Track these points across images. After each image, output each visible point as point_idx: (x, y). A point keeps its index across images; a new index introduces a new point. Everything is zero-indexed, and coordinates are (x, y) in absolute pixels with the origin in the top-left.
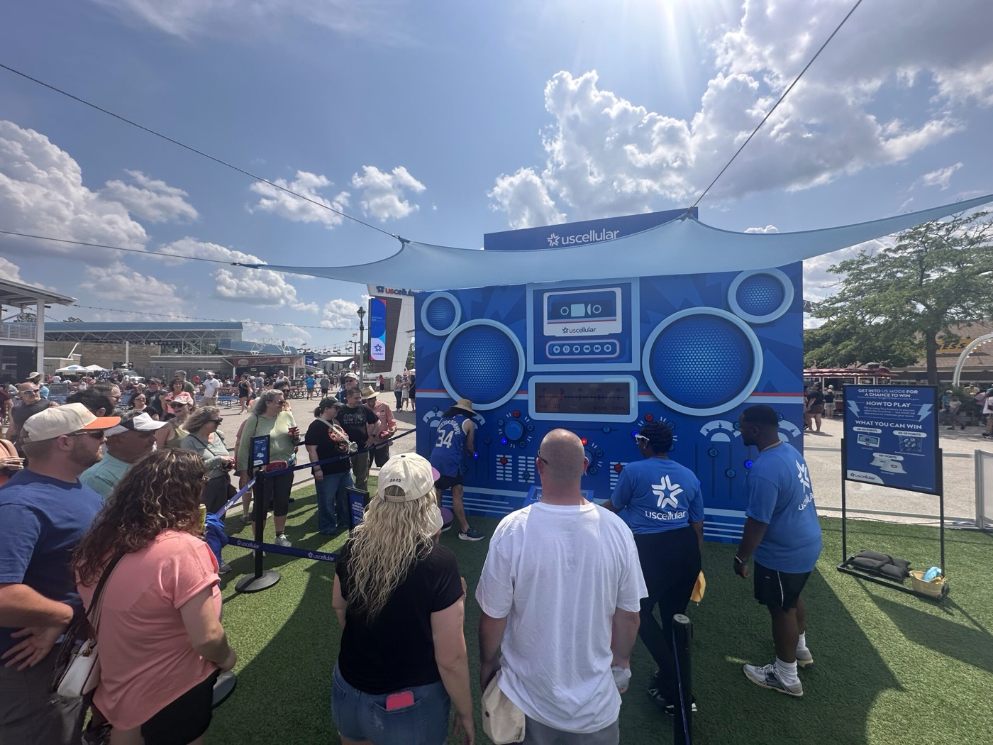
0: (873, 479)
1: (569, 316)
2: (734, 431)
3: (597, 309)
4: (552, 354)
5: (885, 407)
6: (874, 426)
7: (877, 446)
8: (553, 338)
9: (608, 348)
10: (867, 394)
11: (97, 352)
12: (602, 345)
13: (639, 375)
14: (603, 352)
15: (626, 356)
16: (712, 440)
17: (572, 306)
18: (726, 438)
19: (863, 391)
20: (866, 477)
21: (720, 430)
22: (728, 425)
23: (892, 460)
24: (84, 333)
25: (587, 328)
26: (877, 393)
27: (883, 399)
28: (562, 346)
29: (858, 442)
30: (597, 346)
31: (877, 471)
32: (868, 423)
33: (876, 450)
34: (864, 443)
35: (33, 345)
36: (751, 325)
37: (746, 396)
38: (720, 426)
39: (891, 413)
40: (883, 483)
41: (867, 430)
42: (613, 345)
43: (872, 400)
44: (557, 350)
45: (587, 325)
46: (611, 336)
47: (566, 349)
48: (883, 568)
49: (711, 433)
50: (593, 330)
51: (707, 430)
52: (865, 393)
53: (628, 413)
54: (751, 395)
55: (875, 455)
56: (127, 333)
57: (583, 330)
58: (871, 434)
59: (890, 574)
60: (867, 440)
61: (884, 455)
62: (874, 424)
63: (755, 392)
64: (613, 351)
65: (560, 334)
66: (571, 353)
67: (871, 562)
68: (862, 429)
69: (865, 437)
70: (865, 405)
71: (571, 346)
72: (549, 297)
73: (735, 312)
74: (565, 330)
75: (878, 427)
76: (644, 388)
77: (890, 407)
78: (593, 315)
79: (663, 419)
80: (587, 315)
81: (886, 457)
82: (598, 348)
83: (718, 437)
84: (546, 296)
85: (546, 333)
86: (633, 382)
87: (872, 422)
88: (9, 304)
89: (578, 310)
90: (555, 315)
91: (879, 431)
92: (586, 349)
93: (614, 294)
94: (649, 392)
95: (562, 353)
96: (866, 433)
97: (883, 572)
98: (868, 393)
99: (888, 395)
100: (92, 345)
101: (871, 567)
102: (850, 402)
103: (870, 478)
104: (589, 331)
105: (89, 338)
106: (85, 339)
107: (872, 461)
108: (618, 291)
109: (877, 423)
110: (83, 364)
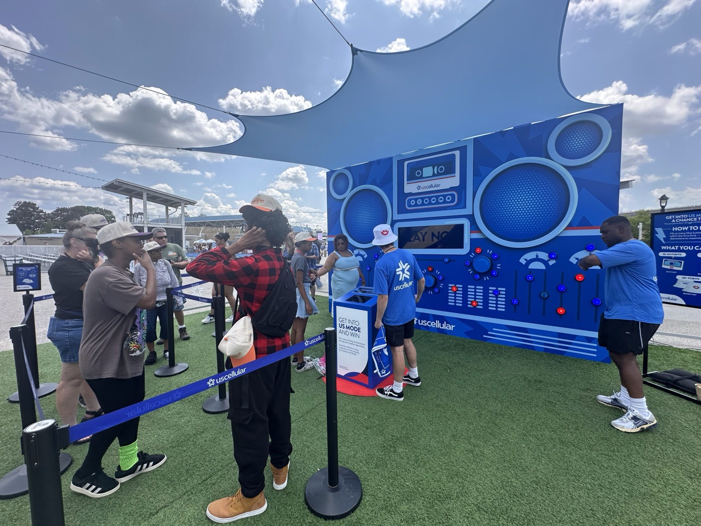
0: (675, 300)
1: (421, 177)
2: (549, 260)
3: (441, 169)
4: (410, 206)
5: (690, 231)
6: (679, 250)
7: (681, 269)
8: (411, 194)
9: (449, 198)
10: (674, 221)
11: (212, 232)
12: (445, 196)
13: (471, 218)
14: (445, 202)
15: (462, 204)
16: (529, 268)
17: (424, 169)
18: (541, 266)
19: (670, 217)
20: (669, 298)
21: (537, 259)
22: (544, 256)
23: (695, 282)
24: (206, 222)
25: (434, 185)
26: (684, 218)
27: (690, 223)
28: (416, 200)
29: (663, 266)
30: (441, 198)
31: (679, 292)
32: (673, 248)
33: (679, 273)
34: (668, 267)
35: (181, 227)
36: (567, 167)
37: (559, 230)
38: (537, 256)
39: (697, 237)
40: (685, 304)
41: (672, 255)
42: (453, 196)
43: (677, 226)
44: (413, 203)
45: (434, 183)
46: (452, 189)
47: (419, 202)
48: (680, 382)
49: (529, 262)
50: (438, 186)
51: (526, 260)
52: (672, 219)
53: (462, 247)
54: (565, 229)
55: (679, 277)
56: (224, 221)
57: (431, 186)
58: (676, 258)
59: (684, 387)
60: (672, 264)
61: (688, 277)
62: (679, 248)
63: (570, 227)
64: (453, 201)
65: (415, 191)
66: (423, 204)
67: (671, 376)
68: (667, 254)
69: (670, 261)
70: (671, 231)
71: (423, 199)
72: (408, 164)
73: (553, 158)
74: (419, 188)
75: (683, 251)
76: (475, 228)
77: (695, 231)
78: (439, 174)
79: (489, 252)
80: (434, 175)
81: (688, 279)
82: (441, 199)
83: (535, 266)
84: (406, 163)
85: (406, 191)
86: (466, 223)
87: (677, 247)
88: (171, 206)
89: (428, 171)
90: (412, 177)
91: (684, 255)
92: (433, 200)
93: (454, 155)
94: (479, 231)
95: (416, 205)
96: (671, 258)
97: (680, 385)
98: (675, 219)
99: (695, 219)
100: (209, 228)
101: (669, 380)
102: (657, 229)
103: (672, 299)
104: (435, 186)
105: (208, 225)
106: (207, 226)
107: (675, 283)
108: (457, 153)
109: (681, 248)
110: (206, 239)
